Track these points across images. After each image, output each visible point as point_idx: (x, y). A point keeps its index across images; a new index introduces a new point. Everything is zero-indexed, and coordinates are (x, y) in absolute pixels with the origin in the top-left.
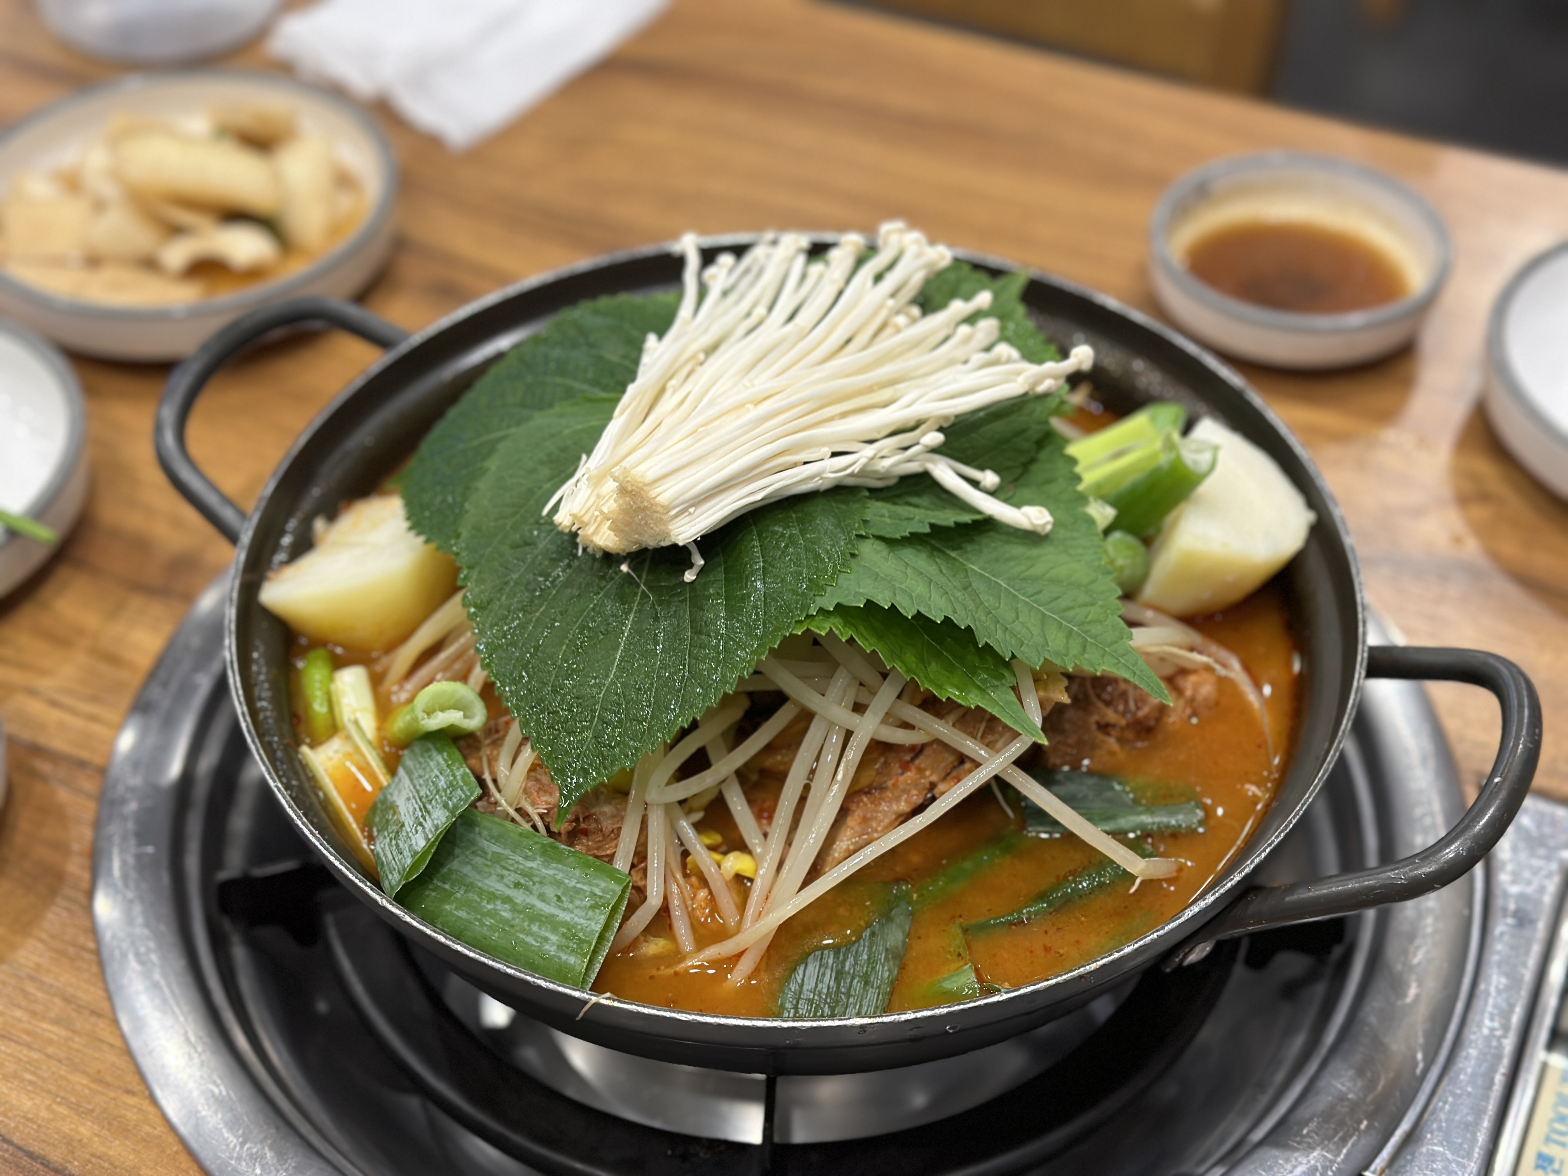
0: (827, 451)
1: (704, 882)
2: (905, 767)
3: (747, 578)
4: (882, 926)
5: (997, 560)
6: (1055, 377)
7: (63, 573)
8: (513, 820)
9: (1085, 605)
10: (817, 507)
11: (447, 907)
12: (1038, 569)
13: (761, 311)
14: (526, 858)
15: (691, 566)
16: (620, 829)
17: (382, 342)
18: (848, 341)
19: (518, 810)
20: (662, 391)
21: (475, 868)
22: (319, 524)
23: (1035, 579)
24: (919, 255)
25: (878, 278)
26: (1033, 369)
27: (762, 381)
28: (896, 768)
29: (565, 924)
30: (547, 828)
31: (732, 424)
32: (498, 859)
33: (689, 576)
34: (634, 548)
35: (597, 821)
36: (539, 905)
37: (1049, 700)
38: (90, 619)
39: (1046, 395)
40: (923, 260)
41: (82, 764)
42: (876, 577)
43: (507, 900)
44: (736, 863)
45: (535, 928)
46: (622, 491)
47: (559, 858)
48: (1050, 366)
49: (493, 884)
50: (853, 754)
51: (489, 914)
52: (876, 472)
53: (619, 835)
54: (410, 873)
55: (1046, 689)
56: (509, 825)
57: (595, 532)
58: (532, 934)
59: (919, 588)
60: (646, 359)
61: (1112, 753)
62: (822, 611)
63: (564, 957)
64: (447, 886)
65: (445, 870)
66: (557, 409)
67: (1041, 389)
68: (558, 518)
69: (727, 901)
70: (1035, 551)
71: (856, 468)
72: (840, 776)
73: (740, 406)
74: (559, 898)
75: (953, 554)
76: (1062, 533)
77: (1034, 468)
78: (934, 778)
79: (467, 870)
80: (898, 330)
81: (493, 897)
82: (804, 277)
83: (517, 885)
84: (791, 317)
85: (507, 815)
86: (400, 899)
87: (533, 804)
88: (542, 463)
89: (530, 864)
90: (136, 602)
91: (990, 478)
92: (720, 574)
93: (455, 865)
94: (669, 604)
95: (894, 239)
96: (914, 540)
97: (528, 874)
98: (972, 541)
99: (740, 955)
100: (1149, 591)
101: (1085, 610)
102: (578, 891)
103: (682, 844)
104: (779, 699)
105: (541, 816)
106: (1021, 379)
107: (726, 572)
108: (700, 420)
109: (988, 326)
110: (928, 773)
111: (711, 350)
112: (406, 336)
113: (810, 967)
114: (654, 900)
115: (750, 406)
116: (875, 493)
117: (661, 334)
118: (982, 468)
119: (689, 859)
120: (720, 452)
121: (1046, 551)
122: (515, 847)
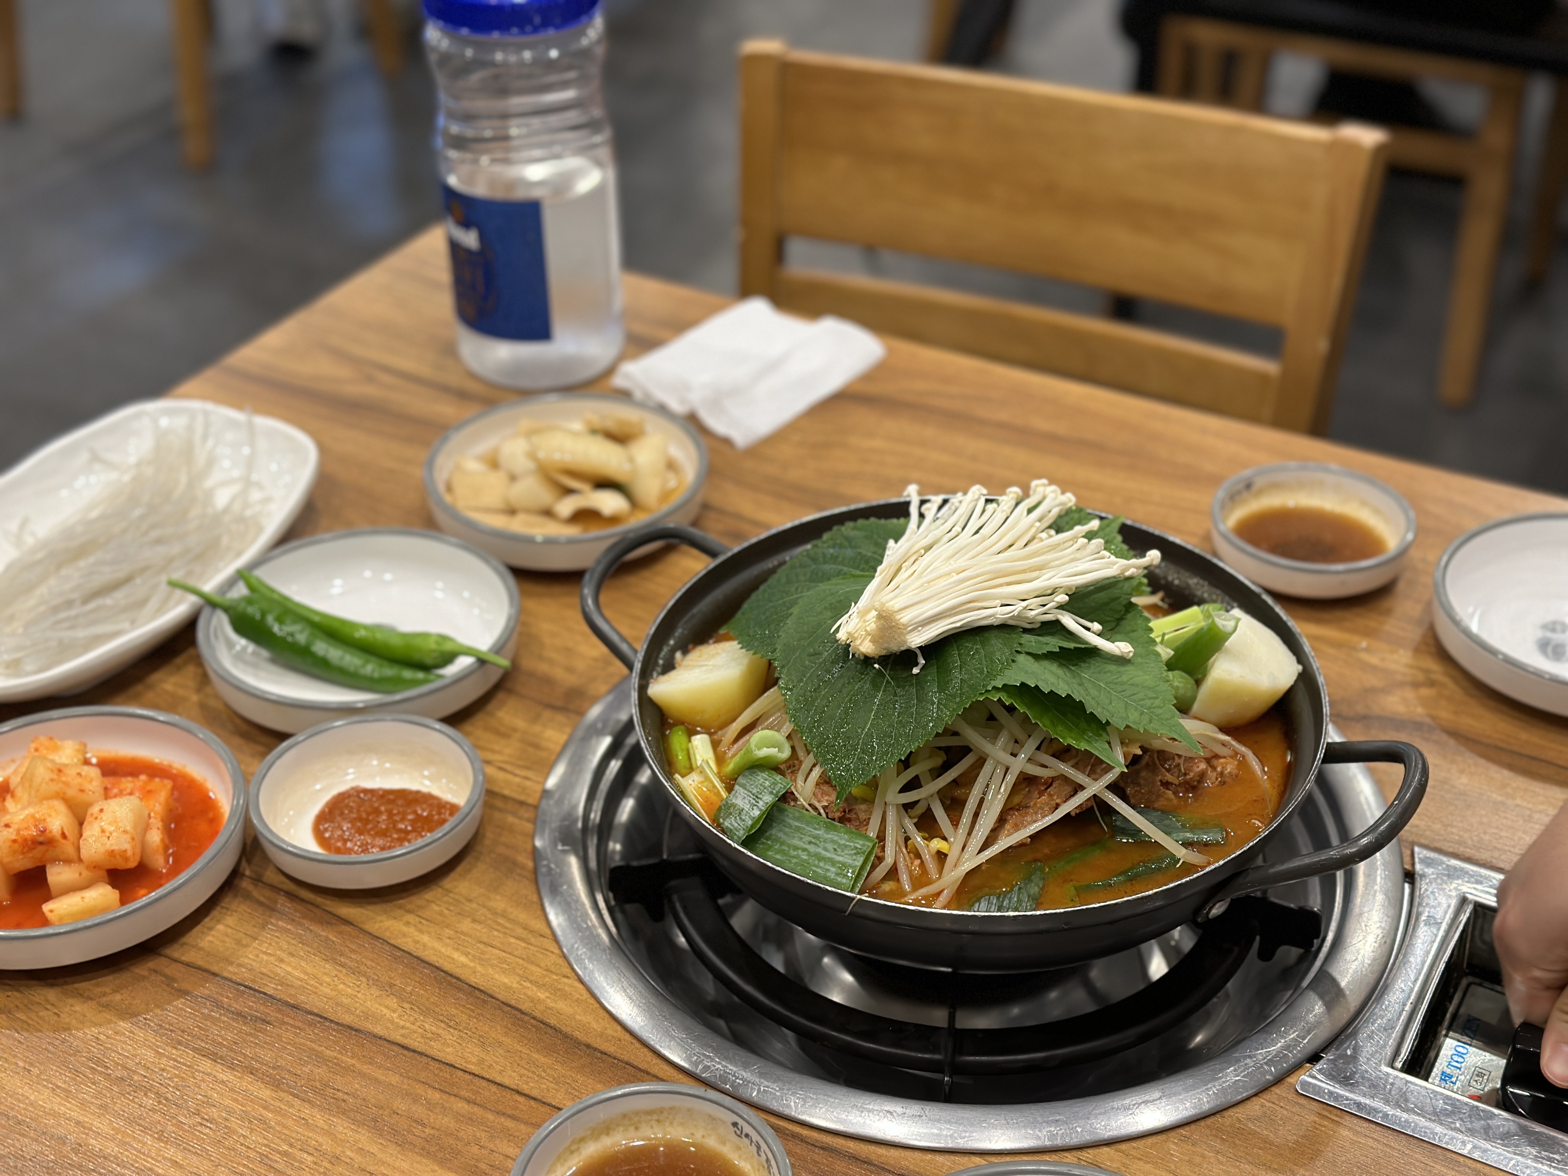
0: (998, 602)
1: (918, 856)
2: (1041, 794)
3: (951, 671)
4: (1026, 884)
5: (1099, 673)
6: (1137, 568)
7: (501, 696)
8: (807, 810)
9: (1152, 698)
10: (993, 634)
11: (770, 853)
12: (1125, 678)
13: (958, 528)
14: (815, 829)
15: (917, 664)
16: (869, 819)
17: (712, 553)
18: (1011, 546)
19: (810, 805)
20: (899, 569)
21: (785, 834)
22: (678, 655)
23: (1122, 684)
24: (1055, 499)
25: (1030, 511)
26: (1123, 562)
27: (961, 562)
28: (1036, 795)
29: (839, 862)
30: (827, 814)
31: (942, 583)
32: (798, 829)
33: (916, 671)
34: (884, 653)
35: (856, 814)
36: (824, 853)
37: (1129, 753)
38: (520, 723)
39: (1130, 578)
40: (1057, 501)
41: (522, 803)
42: (1026, 672)
43: (804, 850)
44: (937, 844)
45: (822, 864)
46: (880, 617)
47: (835, 829)
48: (1134, 561)
49: (796, 842)
50: (1011, 779)
51: (794, 857)
52: (1027, 618)
53: (868, 824)
54: (750, 830)
55: (1127, 747)
56: (804, 811)
57: (860, 644)
58: (821, 868)
59: (1052, 679)
60: (888, 552)
61: (1168, 799)
62: (994, 688)
63: (839, 879)
64: (769, 842)
65: (767, 834)
66: (834, 581)
67: (1127, 574)
68: (839, 636)
69: (932, 866)
70: (1122, 669)
71: (1016, 613)
72: (1002, 790)
73: (948, 574)
74: (835, 850)
75: (1073, 668)
76: (1139, 660)
77: (1124, 623)
78: (1058, 801)
79: (780, 835)
80: (1042, 540)
81: (796, 848)
82: (984, 511)
83: (810, 843)
84: (977, 532)
85: (803, 807)
86: (744, 844)
87: (819, 801)
88: (826, 608)
89: (818, 832)
90: (547, 714)
91: (1096, 626)
92: (934, 670)
93: (774, 832)
94: (904, 687)
95: (1040, 489)
96: (1050, 656)
97: (817, 837)
98: (1084, 662)
99: (939, 894)
100: (1196, 708)
101: (1152, 701)
102: (846, 846)
103: (905, 832)
104: (966, 750)
105: (825, 808)
106: (1115, 567)
107: (938, 668)
108: (924, 579)
109: (1098, 542)
110: (1055, 797)
111: (928, 548)
112: (729, 549)
113: (982, 904)
114: (889, 860)
115: (954, 574)
116: (1026, 631)
117: (896, 541)
118: (1092, 621)
119: (909, 842)
120: (936, 597)
121: (1129, 668)
122: (808, 823)
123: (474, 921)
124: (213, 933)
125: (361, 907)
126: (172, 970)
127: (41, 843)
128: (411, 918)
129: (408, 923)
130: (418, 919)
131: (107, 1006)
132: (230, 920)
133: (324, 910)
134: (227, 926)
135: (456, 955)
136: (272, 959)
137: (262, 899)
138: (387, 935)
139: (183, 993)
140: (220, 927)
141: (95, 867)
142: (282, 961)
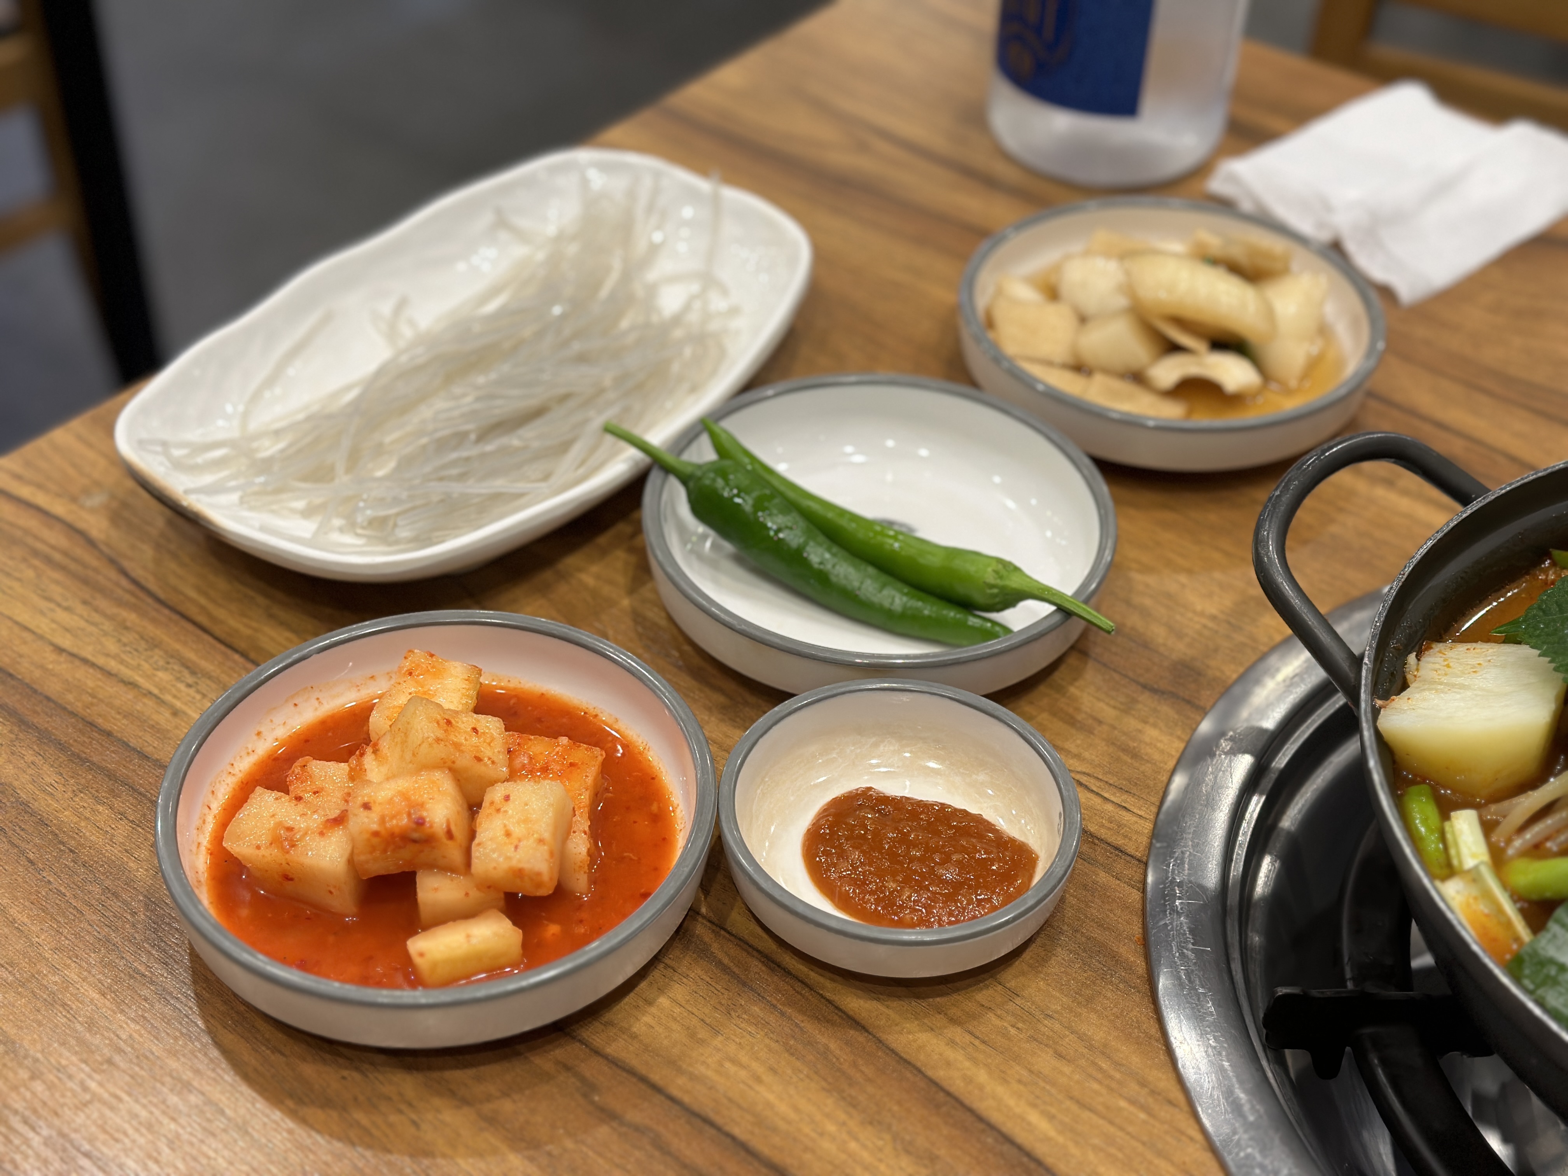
17: (1458, 494)
123: (1060, 1056)
124: (653, 1010)
125: (878, 1000)
126: (591, 1069)
127: (415, 841)
128: (956, 1033)
129: (952, 1043)
130: (968, 1038)
131: (492, 1121)
132: (679, 991)
133: (822, 996)
134: (674, 1001)
135: (1034, 1117)
136: (743, 1074)
137: (726, 961)
138: (920, 1060)
139: (608, 1115)
140: (663, 1001)
141: (489, 887)
142: (758, 1080)
